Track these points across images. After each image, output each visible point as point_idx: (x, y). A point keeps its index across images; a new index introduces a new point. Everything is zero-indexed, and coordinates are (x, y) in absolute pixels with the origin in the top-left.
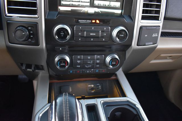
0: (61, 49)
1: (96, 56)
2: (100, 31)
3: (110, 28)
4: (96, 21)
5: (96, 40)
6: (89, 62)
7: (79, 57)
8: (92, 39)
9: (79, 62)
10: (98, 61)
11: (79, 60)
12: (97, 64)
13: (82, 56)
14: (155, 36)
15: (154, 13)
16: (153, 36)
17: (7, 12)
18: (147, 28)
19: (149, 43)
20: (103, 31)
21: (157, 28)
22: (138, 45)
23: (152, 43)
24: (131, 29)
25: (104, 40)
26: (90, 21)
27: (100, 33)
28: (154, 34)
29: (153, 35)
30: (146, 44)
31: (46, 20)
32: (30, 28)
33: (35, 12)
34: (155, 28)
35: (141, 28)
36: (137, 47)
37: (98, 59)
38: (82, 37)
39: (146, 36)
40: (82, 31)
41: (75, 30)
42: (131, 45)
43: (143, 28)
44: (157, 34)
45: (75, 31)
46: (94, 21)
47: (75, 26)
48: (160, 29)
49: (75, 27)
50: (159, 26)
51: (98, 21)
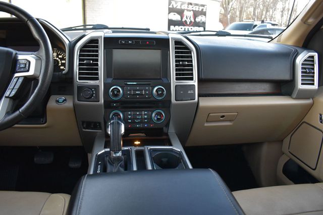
0: (115, 105)
1: (143, 112)
3: (151, 88)
5: (142, 97)
6: (138, 117)
7: (129, 113)
8: (138, 96)
9: (130, 117)
10: (146, 117)
11: (130, 115)
12: (145, 119)
13: (132, 112)
16: (188, 93)
17: (78, 80)
18: (181, 86)
20: (146, 90)
21: (191, 86)
22: (176, 100)
24: (168, 87)
25: (147, 96)
27: (144, 91)
28: (189, 91)
31: (104, 83)
32: (93, 89)
33: (97, 79)
35: (176, 86)
36: (176, 102)
37: (145, 115)
38: (130, 94)
39: (182, 92)
40: (130, 90)
41: (125, 90)
42: (170, 101)
43: (178, 86)
44: (192, 91)
48: (195, 87)
49: (125, 88)
50: (194, 85)
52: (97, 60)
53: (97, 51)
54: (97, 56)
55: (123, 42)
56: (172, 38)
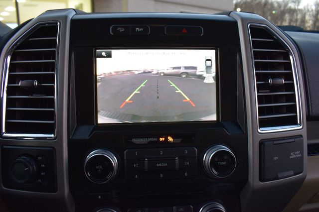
0: (100, 197)
1: (174, 207)
2: (177, 158)
3: (196, 150)
4: (166, 139)
8: (161, 175)
13: (146, 209)
14: (295, 156)
15: (285, 111)
16: (291, 157)
18: (275, 142)
19: (286, 174)
20: (182, 158)
21: (296, 140)
22: (261, 180)
23: (292, 172)
24: (241, 145)
25: (186, 174)
26: (155, 139)
27: (177, 161)
28: (292, 154)
29: (290, 155)
30: (280, 175)
32: (40, 158)
34: (293, 140)
35: (262, 143)
36: (261, 183)
39: (276, 158)
40: (140, 160)
41: (125, 158)
42: (246, 180)
43: (266, 143)
44: (298, 152)
45: (125, 161)
46: (162, 139)
47: (127, 151)
48: (302, 141)
49: (125, 152)
50: (301, 136)
51: (170, 139)
52: (51, 79)
53: (52, 55)
54: (52, 67)
55: (122, 30)
56: (243, 19)
